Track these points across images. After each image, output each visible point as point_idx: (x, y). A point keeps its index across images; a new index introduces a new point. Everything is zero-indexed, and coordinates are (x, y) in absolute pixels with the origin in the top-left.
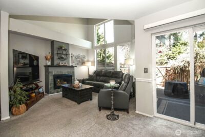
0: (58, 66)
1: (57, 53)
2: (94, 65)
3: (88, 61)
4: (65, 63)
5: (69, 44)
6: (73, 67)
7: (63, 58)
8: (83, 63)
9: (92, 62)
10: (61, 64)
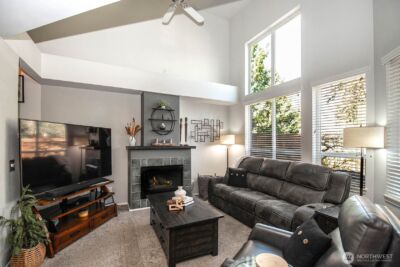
0: (152, 148)
1: (151, 120)
2: (243, 143)
3: (229, 133)
4: (168, 142)
5: (178, 97)
6: (187, 148)
7: (162, 129)
8: (214, 138)
9: (237, 135)
10: (157, 143)
